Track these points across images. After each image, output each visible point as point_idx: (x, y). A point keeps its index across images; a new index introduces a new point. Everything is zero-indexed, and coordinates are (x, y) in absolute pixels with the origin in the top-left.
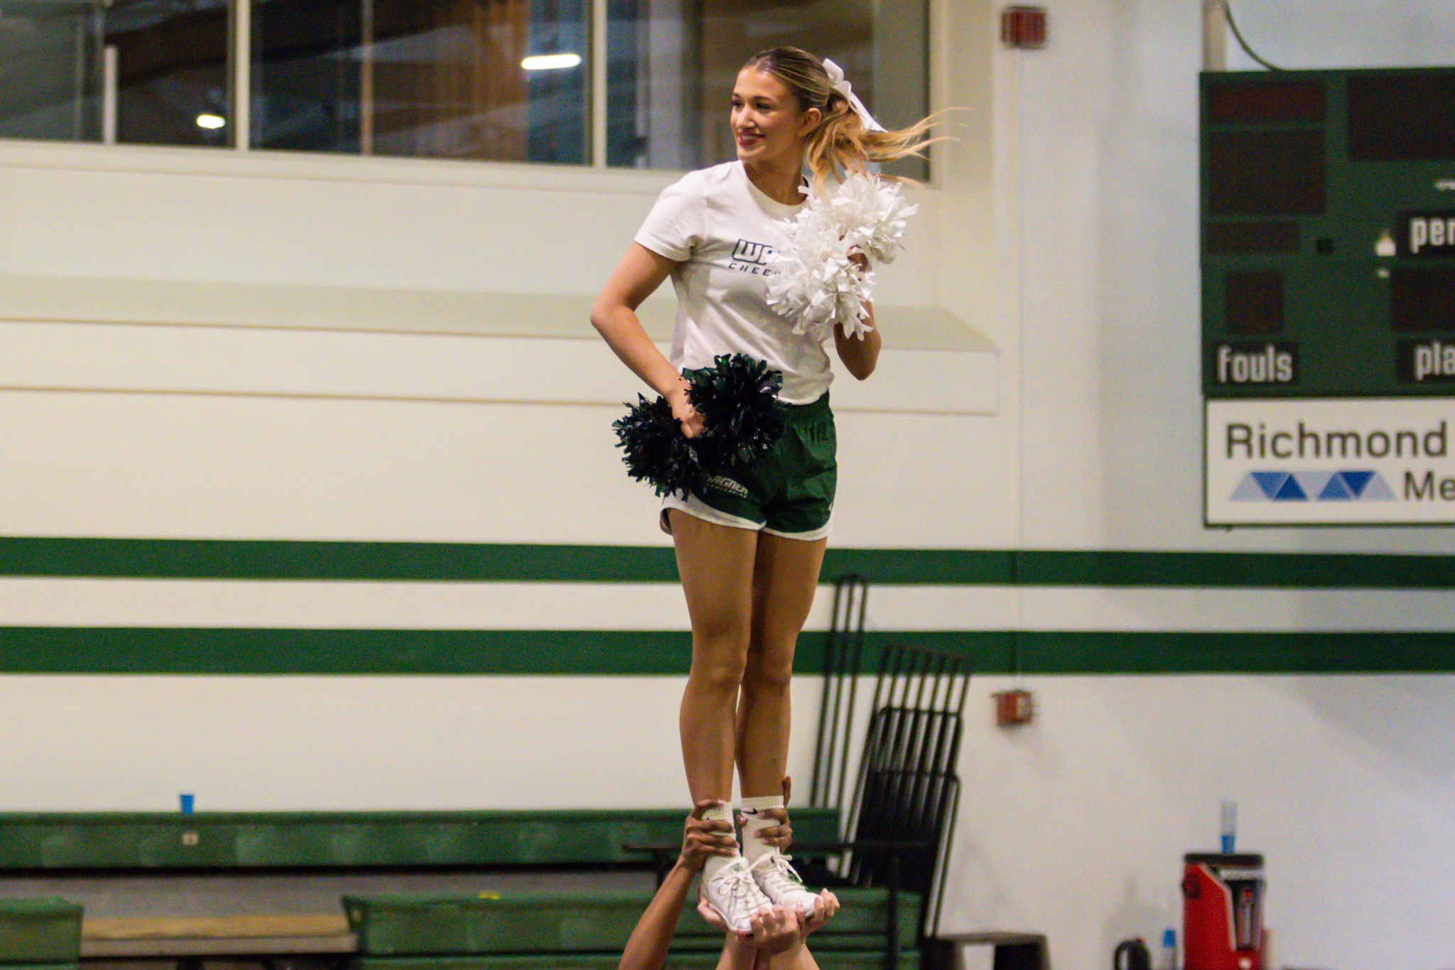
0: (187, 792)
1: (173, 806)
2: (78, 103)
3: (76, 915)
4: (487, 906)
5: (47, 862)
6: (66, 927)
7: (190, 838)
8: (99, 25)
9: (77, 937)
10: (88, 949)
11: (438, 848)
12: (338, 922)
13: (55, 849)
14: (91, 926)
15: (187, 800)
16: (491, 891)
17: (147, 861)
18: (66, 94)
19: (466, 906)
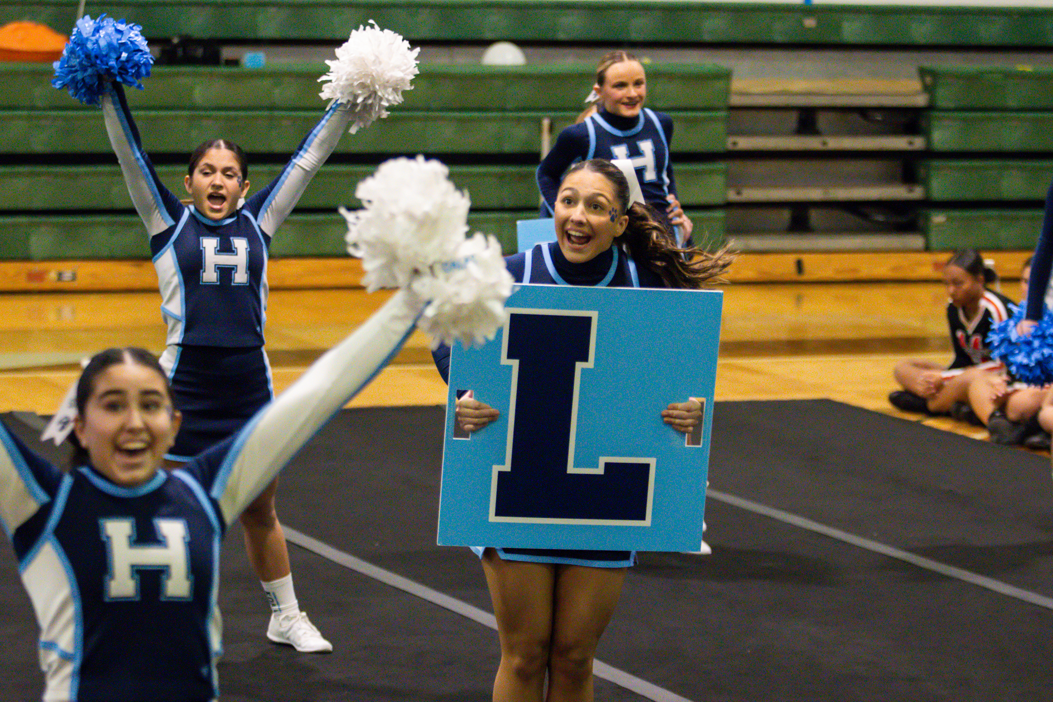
3: (726, 76)
4: (1023, 76)
5: (707, 38)
6: (720, 84)
7: (810, 23)
9: (727, 92)
10: (735, 101)
11: (988, 33)
12: (915, 85)
13: (712, 29)
14: (737, 84)
16: (1025, 65)
17: (779, 38)
19: (1008, 75)
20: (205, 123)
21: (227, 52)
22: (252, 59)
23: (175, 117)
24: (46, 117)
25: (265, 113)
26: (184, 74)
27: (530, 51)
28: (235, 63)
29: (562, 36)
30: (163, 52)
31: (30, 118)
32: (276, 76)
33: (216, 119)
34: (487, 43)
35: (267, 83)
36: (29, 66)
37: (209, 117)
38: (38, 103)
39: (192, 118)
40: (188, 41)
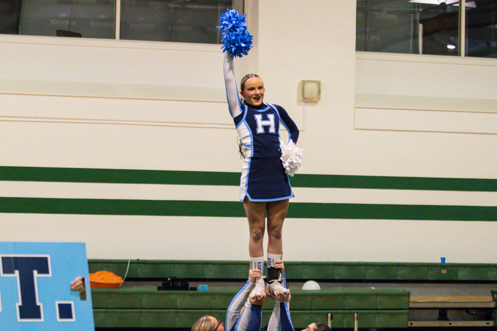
0: (443, 257)
1: (439, 261)
2: (411, 41)
3: (409, 295)
5: (399, 278)
6: (405, 299)
7: (444, 271)
8: (418, 17)
9: (408, 302)
10: (411, 306)
12: (490, 298)
13: (401, 274)
14: (412, 299)
15: (443, 259)
17: (430, 278)
18: (408, 38)
20: (181, 315)
21: (191, 284)
22: (203, 287)
23: (169, 312)
24: (113, 312)
25: (208, 311)
26: (173, 294)
27: (323, 284)
28: (195, 289)
29: (336, 278)
30: (163, 284)
31: (106, 312)
32: (212, 294)
33: (186, 313)
34: (305, 281)
35: (209, 297)
36: (105, 290)
37: (182, 313)
38: (110, 306)
39: (176, 313)
40: (174, 280)
